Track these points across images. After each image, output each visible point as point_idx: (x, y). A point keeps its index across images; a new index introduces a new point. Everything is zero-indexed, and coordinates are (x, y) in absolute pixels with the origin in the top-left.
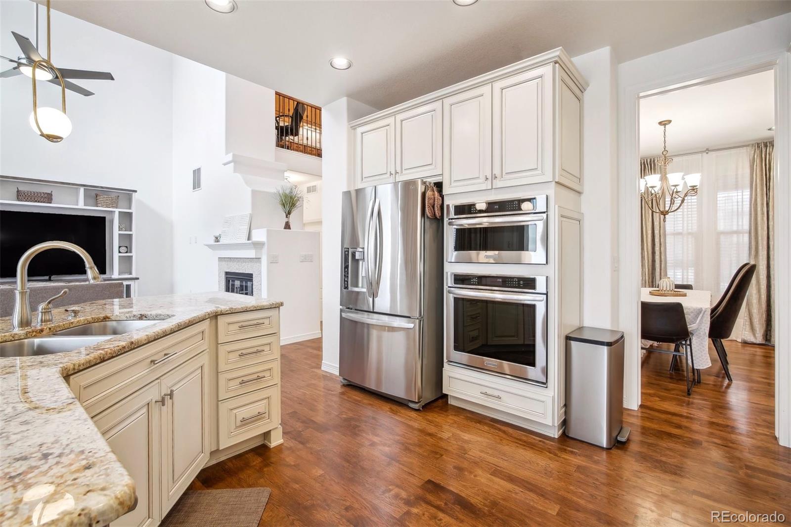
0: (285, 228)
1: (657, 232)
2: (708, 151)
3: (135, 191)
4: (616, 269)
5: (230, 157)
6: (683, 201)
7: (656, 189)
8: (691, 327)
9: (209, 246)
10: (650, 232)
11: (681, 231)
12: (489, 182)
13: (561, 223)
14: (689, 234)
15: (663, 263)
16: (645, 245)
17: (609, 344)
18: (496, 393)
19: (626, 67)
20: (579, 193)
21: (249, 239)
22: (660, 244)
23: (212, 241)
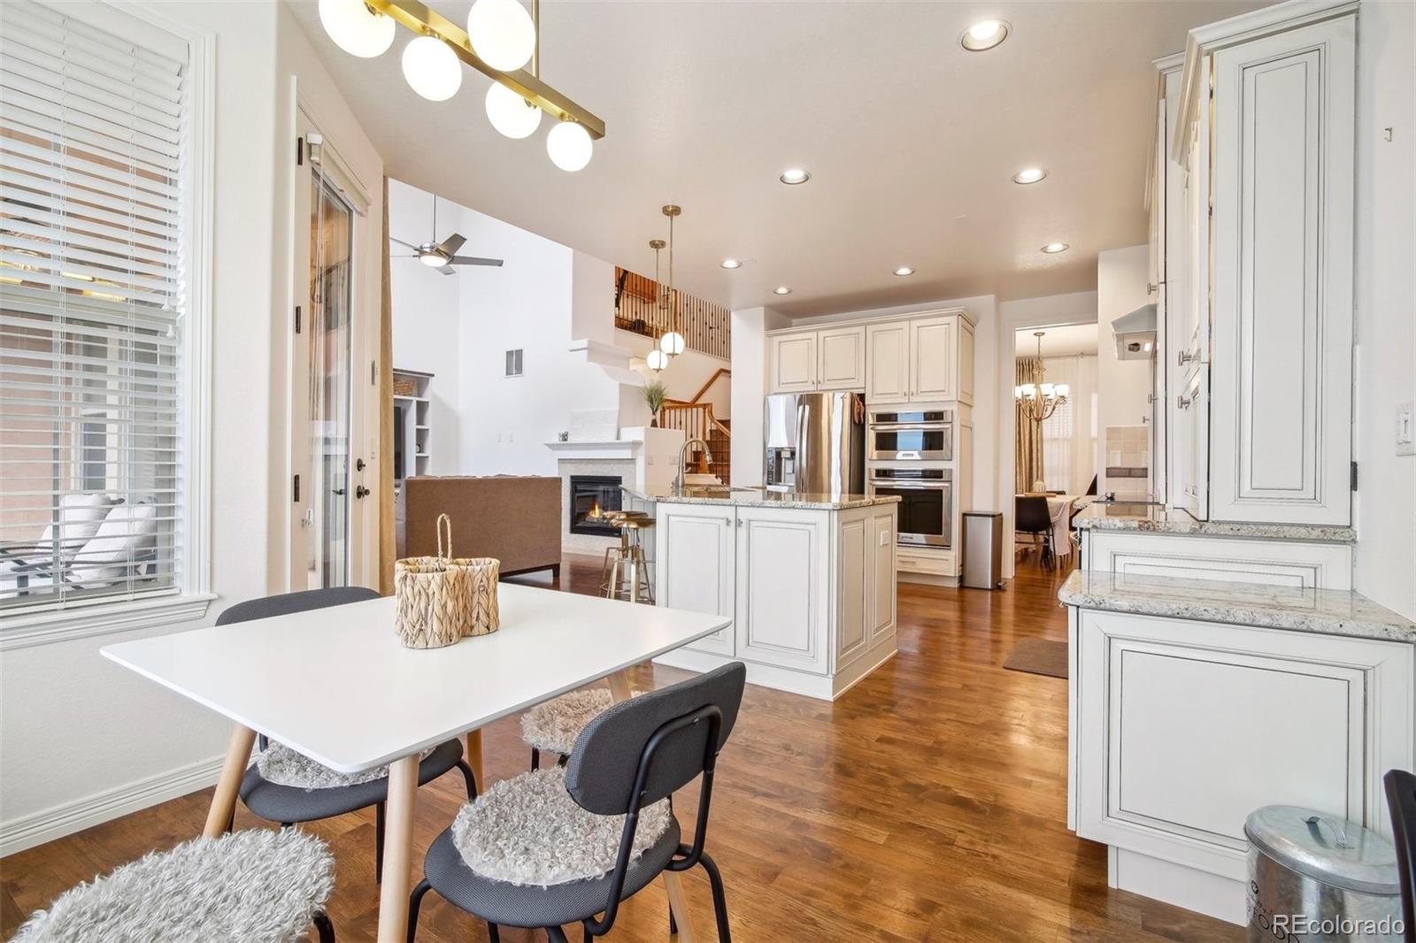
0: (652, 426)
1: (1034, 437)
2: (1082, 354)
3: (433, 375)
4: (997, 468)
5: (584, 343)
6: (1054, 409)
7: (1031, 398)
8: (1053, 519)
9: (552, 446)
10: (1027, 437)
11: (1056, 436)
12: (907, 397)
13: (961, 430)
14: (1065, 439)
15: (1040, 470)
16: (1023, 450)
17: (993, 516)
18: (911, 560)
19: (1006, 305)
20: (971, 406)
21: (618, 439)
22: (1037, 450)
23: (556, 440)
